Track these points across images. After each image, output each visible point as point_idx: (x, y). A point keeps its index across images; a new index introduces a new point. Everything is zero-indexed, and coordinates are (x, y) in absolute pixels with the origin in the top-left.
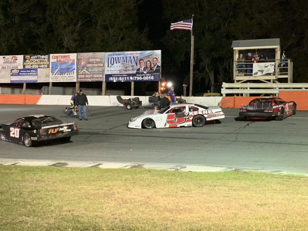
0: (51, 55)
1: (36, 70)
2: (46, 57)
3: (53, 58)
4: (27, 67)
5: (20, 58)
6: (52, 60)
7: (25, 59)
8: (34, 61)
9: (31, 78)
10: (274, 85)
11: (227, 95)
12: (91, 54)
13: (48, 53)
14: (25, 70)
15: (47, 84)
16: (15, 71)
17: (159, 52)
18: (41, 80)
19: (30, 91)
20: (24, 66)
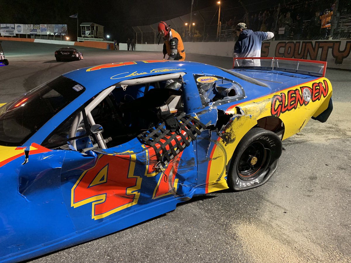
0: (40, 25)
1: (36, 30)
2: (39, 25)
4: (34, 29)
5: (32, 25)
6: (41, 27)
7: (33, 26)
9: (35, 33)
11: (80, 41)
13: (39, 24)
14: (34, 30)
17: (66, 25)
18: (38, 34)
20: (33, 28)
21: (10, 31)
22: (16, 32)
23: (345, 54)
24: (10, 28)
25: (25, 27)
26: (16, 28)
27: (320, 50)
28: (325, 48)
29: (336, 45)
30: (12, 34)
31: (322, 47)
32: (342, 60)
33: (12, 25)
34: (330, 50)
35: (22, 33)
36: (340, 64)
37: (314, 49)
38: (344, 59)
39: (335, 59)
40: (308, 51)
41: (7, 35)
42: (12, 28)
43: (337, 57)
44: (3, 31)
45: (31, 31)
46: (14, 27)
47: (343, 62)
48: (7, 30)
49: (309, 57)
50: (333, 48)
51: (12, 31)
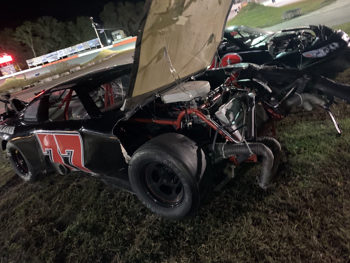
1: (75, 49)
3: (77, 45)
5: (70, 48)
8: (74, 47)
9: (75, 52)
10: (121, 40)
12: (85, 42)
14: (73, 50)
15: (78, 52)
16: (70, 51)
18: (77, 51)
19: (75, 54)
21: (54, 57)
22: (59, 56)
24: (54, 55)
25: (65, 50)
26: (58, 53)
30: (57, 58)
33: (55, 53)
35: (64, 55)
41: (53, 60)
42: (56, 54)
44: (49, 59)
45: (70, 52)
46: (56, 53)
48: (52, 57)
51: (56, 57)
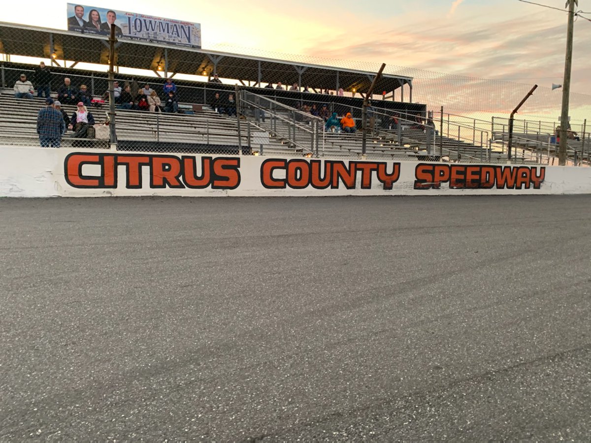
23: (394, 177)
27: (359, 173)
28: (367, 171)
29: (381, 167)
31: (362, 170)
32: (392, 184)
34: (374, 173)
36: (390, 189)
37: (349, 172)
38: (394, 184)
39: (383, 184)
40: (339, 175)
43: (385, 181)
47: (393, 187)
49: (343, 183)
50: (377, 170)
